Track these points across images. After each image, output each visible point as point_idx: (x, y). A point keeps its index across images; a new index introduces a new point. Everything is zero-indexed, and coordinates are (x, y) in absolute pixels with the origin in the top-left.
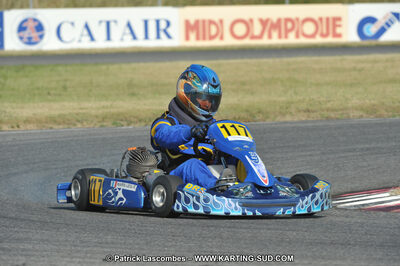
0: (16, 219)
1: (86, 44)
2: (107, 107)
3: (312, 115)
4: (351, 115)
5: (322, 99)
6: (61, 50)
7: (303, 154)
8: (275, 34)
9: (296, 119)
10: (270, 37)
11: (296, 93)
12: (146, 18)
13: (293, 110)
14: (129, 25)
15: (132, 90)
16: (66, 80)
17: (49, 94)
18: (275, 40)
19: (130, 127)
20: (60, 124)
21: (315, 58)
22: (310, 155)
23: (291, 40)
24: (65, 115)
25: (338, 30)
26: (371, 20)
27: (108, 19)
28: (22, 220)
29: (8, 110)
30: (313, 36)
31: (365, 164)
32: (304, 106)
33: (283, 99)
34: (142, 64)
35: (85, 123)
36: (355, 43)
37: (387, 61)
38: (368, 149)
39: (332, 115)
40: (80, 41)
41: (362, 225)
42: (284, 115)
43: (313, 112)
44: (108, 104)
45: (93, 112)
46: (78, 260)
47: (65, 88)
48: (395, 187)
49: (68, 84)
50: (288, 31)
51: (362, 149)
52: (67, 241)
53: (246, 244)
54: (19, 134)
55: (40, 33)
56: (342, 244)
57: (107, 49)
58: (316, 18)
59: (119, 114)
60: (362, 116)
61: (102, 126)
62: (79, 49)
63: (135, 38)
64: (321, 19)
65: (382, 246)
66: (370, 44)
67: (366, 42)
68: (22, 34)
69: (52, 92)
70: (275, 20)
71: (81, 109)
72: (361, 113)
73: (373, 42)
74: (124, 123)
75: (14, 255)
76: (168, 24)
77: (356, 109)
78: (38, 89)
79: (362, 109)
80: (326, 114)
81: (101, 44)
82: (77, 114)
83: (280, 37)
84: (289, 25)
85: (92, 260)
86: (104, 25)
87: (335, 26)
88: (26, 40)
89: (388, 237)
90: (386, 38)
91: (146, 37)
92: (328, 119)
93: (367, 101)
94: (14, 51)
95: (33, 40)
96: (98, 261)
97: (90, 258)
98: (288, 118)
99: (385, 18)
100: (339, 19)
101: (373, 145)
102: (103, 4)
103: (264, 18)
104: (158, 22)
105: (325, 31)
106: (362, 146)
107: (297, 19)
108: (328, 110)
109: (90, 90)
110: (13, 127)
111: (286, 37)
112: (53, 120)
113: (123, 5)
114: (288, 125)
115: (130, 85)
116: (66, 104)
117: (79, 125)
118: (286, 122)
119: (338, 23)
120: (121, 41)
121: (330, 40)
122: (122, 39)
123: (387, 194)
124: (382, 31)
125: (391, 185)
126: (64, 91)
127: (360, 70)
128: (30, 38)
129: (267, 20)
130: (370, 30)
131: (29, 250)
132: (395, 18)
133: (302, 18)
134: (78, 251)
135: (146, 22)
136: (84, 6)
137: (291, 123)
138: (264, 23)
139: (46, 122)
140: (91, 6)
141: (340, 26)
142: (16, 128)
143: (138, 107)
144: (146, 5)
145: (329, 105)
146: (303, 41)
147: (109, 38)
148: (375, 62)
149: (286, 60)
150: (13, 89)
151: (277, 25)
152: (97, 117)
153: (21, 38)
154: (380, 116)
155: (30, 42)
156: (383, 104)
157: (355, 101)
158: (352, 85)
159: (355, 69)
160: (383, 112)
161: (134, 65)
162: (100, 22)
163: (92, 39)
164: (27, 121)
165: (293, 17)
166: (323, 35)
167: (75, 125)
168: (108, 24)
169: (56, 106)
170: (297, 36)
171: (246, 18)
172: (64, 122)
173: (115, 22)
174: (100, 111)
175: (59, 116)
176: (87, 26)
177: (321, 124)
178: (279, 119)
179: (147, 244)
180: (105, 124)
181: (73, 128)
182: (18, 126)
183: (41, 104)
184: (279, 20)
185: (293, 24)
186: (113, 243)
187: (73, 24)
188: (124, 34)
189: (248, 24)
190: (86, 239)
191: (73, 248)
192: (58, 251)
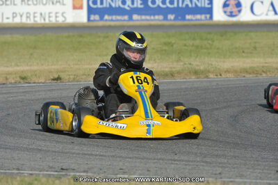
0: (217, 141)
1: (271, 17)
6: (253, 21)
16: (255, 43)
17: (243, 52)
20: (250, 74)
28: (221, 142)
29: (213, 63)
35: (268, 74)
40: (267, 15)
45: (274, 66)
46: (259, 171)
47: (255, 48)
49: (257, 45)
52: (252, 157)
54: (221, 81)
55: (239, 9)
62: (266, 21)
68: (226, 9)
69: (246, 51)
71: (266, 63)
75: (214, 166)
78: (236, 48)
82: (263, 67)
85: (269, 172)
88: (229, 14)
94: (219, 21)
95: (234, 14)
96: (273, 172)
97: (268, 170)
109: (273, 50)
110: (217, 75)
112: (246, 71)
116: (256, 59)
117: (264, 75)
126: (254, 50)
128: (231, 12)
131: (225, 163)
134: (259, 165)
139: (241, 72)
142: (219, 77)
150: (218, 49)
152: (277, 69)
153: (225, 12)
155: (231, 15)
163: (276, 13)
164: (227, 71)
167: (261, 74)
169: (248, 60)
172: (253, 72)
175: (251, 68)
176: (272, 4)
181: (260, 77)
182: (221, 75)
183: (237, 60)
187: (262, 2)
190: (266, 156)
191: (256, 162)
192: (245, 164)
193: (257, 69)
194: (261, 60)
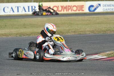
1: (12, 13)
2: (18, 31)
3: (76, 33)
4: (87, 33)
5: (78, 28)
6: (5, 15)
7: (74, 44)
8: (65, 10)
9: (71, 34)
10: (64, 11)
11: (71, 27)
12: (29, 6)
13: (70, 32)
14: (24, 8)
15: (24, 26)
16: (6, 23)
17: (1, 27)
18: (65, 12)
19: (24, 37)
20: (4, 36)
21: (77, 17)
22: (75, 44)
23: (70, 12)
24: (5, 33)
25: (83, 9)
26: (92, 6)
27: (18, 6)
30: (76, 11)
31: (91, 47)
32: (73, 30)
33: (68, 28)
34: (28, 19)
35: (11, 36)
36: (88, 12)
37: (97, 18)
38: (92, 43)
39: (81, 33)
40: (10, 12)
41: (90, 64)
42: (68, 33)
43: (76, 32)
44: (18, 30)
45: (14, 32)
47: (6, 26)
48: (99, 53)
49: (7, 24)
50: (69, 9)
51: (90, 43)
52: (7, 69)
53: (57, 69)
56: (84, 70)
57: (18, 14)
58: (77, 5)
59: (21, 33)
60: (90, 33)
61: (16, 36)
62: (10, 15)
63: (25, 11)
64: (78, 6)
65: (96, 70)
66: (92, 13)
67: (91, 12)
69: (2, 27)
70: (65, 6)
71: (11, 31)
72: (90, 32)
73: (93, 12)
74: (23, 35)
76: (35, 7)
77: (88, 31)
79: (90, 31)
80: (80, 33)
81: (16, 13)
82: (9, 33)
83: (66, 11)
84: (69, 8)
85: (14, 74)
86: (17, 8)
87: (82, 8)
89: (97, 68)
90: (96, 11)
91: (29, 11)
92: (80, 34)
93: (91, 29)
96: (15, 75)
97: (13, 74)
98: (69, 34)
99: (96, 5)
100: (83, 6)
101: (93, 42)
102: (16, 2)
103: (62, 5)
104: (32, 7)
105: (79, 9)
106: (90, 42)
107: (71, 6)
108: (80, 31)
109: (13, 26)
111: (68, 11)
113: (22, 2)
114: (69, 36)
115: (24, 25)
116: (6, 30)
117: (10, 36)
118: (68, 35)
119: (83, 7)
120: (21, 12)
121: (81, 12)
122: (22, 12)
123: (97, 55)
124: (95, 9)
125: (98, 53)
126: (5, 26)
127: (89, 20)
129: (63, 6)
130: (92, 9)
132: (99, 5)
133: (73, 5)
134: (10, 72)
135: (29, 7)
136: (11, 2)
137: (70, 35)
138: (62, 7)
139: (1, 35)
140: (13, 2)
141: (83, 8)
143: (27, 31)
144: (29, 2)
145: (80, 30)
146: (73, 12)
147: (18, 11)
148: (94, 18)
149: (68, 17)
151: (66, 8)
152: (15, 34)
154: (95, 33)
156: (96, 30)
157: (88, 29)
158: (87, 24)
159: (88, 20)
160: (96, 32)
161: (25, 19)
162: (16, 7)
163: (13, 12)
165: (70, 5)
166: (79, 10)
167: (9, 36)
168: (18, 7)
169: (4, 31)
170: (71, 11)
171: (57, 6)
172: (6, 35)
173: (20, 7)
174: (16, 32)
175: (4, 33)
176: (12, 8)
177: (78, 35)
178: (67, 34)
179: (29, 70)
180: (17, 36)
181: (8, 37)
184: (66, 6)
185: (70, 7)
186: (20, 70)
187: (8, 7)
188: (22, 10)
189: (58, 7)
190: (12, 69)
191: (8, 71)
192: (4, 72)
193: (7, 34)
194: (9, 30)
